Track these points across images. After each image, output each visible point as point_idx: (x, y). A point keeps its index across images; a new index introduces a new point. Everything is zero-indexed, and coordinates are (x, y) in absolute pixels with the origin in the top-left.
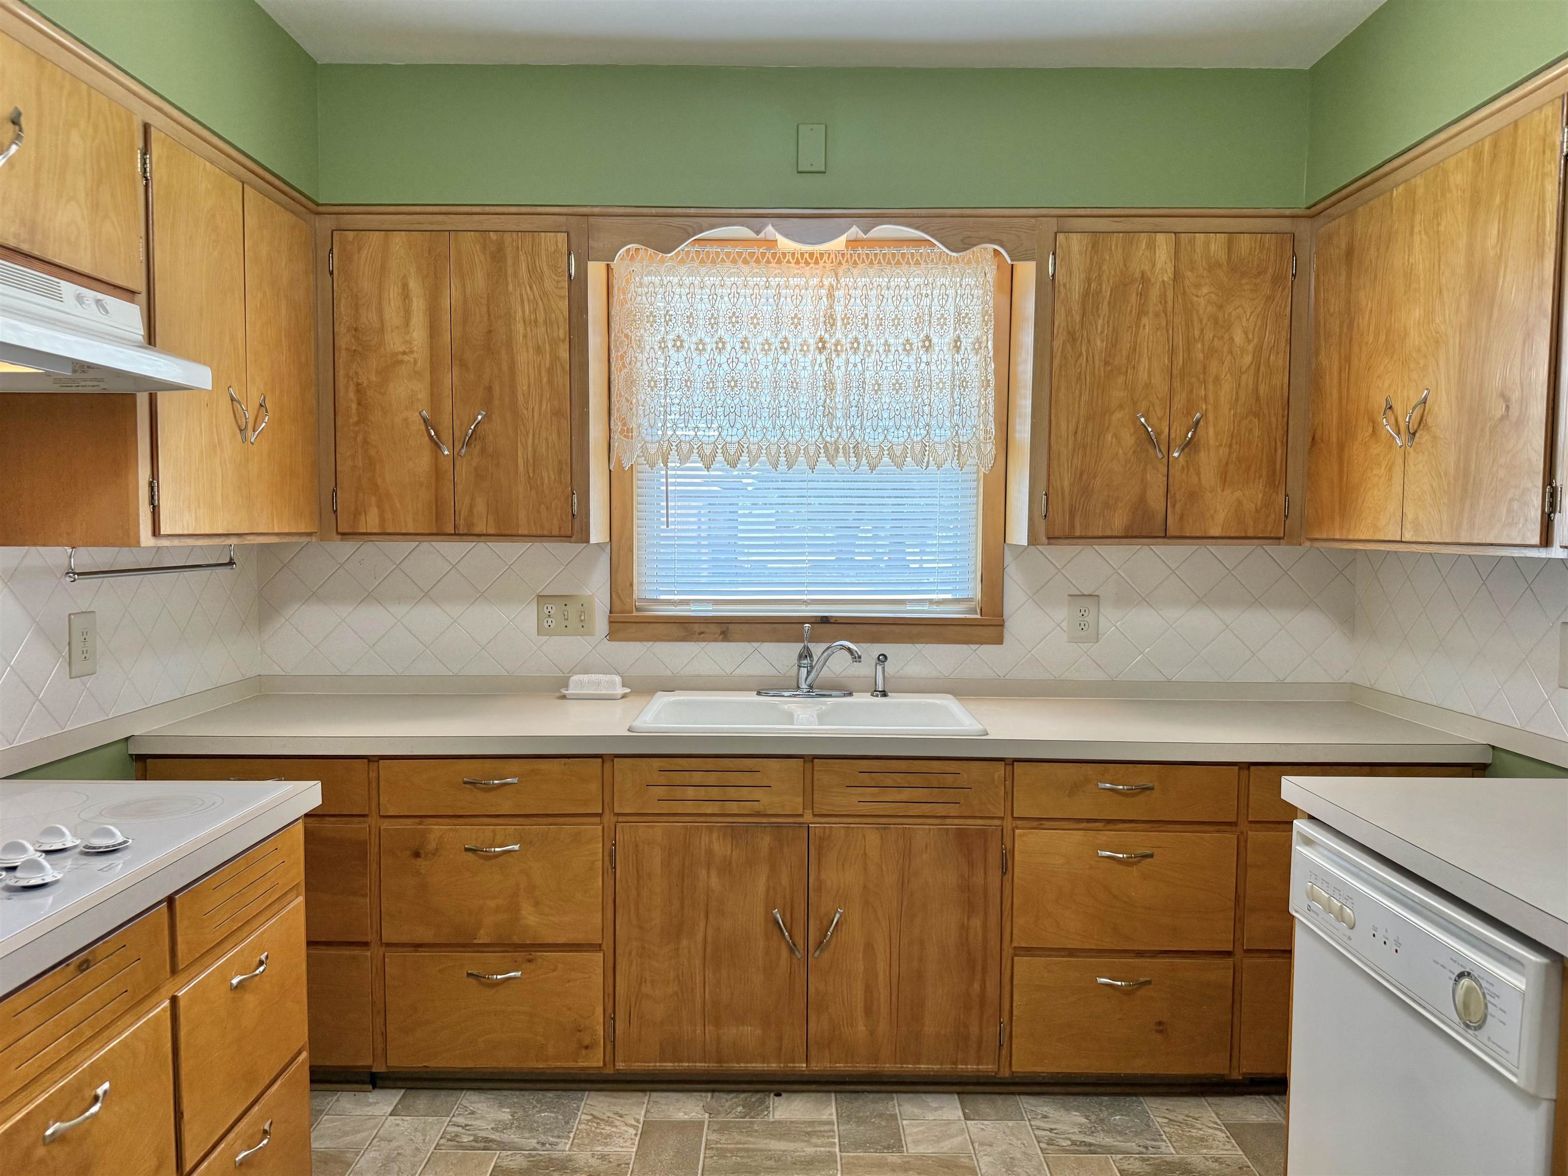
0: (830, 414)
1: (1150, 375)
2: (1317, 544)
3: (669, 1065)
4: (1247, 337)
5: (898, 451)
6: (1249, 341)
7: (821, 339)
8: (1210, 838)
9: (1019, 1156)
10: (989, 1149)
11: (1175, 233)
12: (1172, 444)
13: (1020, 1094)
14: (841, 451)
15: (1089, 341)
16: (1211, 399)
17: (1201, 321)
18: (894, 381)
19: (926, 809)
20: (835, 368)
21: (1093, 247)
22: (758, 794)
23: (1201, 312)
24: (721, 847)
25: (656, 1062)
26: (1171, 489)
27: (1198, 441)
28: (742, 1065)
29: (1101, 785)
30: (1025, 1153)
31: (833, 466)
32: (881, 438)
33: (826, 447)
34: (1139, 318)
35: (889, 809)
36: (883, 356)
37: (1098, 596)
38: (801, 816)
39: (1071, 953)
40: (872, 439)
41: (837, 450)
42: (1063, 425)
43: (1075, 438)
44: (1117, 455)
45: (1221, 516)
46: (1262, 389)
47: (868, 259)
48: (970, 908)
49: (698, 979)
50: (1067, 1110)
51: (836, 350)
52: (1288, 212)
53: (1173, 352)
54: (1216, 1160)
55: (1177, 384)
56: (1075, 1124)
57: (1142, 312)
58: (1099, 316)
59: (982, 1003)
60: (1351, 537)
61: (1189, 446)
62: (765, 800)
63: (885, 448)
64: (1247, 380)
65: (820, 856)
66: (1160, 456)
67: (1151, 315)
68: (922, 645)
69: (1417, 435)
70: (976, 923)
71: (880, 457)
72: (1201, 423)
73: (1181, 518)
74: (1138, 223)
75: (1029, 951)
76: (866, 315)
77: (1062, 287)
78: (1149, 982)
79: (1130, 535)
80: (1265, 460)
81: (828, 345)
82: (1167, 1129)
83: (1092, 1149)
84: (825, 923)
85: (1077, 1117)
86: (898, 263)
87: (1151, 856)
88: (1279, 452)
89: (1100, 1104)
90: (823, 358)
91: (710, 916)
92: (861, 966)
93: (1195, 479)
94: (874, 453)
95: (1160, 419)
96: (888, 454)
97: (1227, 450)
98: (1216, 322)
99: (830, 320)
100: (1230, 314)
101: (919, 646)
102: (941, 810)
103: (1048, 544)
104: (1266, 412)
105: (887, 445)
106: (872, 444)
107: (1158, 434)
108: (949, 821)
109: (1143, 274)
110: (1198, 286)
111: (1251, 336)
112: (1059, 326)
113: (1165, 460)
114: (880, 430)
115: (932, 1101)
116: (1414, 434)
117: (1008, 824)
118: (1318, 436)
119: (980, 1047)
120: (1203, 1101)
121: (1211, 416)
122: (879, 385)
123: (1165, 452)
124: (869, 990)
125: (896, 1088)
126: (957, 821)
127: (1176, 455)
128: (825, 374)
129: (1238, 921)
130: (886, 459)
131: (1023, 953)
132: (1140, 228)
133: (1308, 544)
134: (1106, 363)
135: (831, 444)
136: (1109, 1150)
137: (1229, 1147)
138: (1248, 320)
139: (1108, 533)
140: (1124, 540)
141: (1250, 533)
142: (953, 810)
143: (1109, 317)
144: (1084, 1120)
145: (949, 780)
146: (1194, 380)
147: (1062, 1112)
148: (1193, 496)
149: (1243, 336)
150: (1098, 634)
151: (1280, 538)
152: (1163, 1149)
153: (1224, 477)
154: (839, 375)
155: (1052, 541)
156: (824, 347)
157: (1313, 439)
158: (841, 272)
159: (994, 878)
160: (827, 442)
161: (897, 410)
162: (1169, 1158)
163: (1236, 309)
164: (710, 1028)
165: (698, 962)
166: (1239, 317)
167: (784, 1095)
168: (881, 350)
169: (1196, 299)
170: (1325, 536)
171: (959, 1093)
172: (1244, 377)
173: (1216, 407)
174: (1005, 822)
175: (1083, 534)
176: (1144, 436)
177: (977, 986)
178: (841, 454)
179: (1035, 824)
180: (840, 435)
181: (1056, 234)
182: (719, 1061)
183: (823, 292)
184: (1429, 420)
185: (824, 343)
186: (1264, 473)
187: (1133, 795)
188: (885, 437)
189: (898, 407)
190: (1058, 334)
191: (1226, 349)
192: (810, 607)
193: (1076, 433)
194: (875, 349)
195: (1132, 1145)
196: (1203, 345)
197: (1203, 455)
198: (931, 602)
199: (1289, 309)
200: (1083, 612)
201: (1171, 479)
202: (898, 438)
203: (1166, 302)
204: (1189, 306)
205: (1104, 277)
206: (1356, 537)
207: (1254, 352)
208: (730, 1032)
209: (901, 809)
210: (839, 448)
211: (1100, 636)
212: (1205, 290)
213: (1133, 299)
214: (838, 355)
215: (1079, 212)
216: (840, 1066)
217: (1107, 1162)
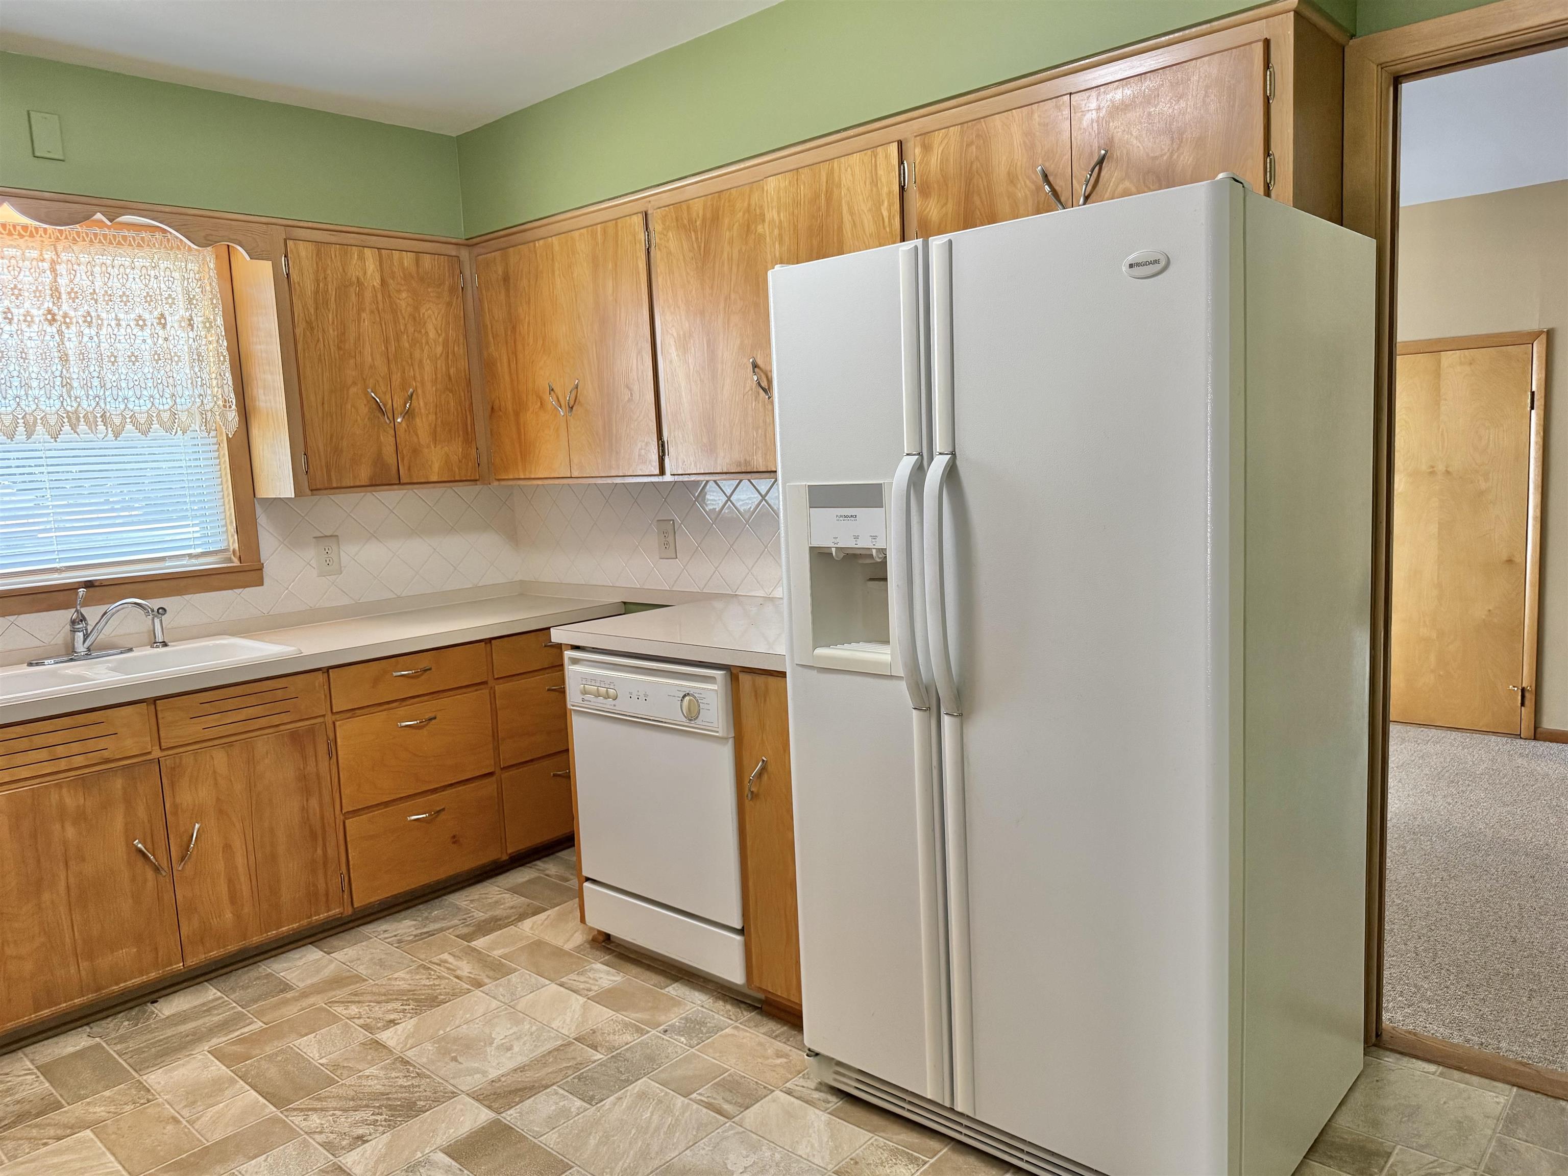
0: (67, 385)
1: (373, 359)
2: (503, 483)
3: (46, 1012)
4: (437, 332)
5: (142, 418)
6: (439, 335)
7: (49, 311)
8: (471, 696)
9: (383, 957)
10: (359, 962)
11: (378, 248)
12: (396, 412)
13: (358, 926)
14: (82, 420)
15: (323, 330)
16: (419, 379)
17: (404, 318)
18: (129, 354)
19: (263, 722)
20: (66, 339)
21: (317, 255)
22: (102, 743)
23: (403, 312)
24: (71, 800)
25: (31, 1015)
26: (399, 446)
27: (414, 410)
28: (122, 985)
29: (395, 674)
30: (386, 954)
31: (78, 434)
32: (122, 407)
33: (69, 417)
34: (359, 314)
35: (231, 729)
36: (116, 330)
37: (337, 536)
38: (149, 753)
39: (386, 804)
40: (114, 408)
41: (78, 419)
42: (313, 398)
43: (323, 407)
44: (357, 420)
45: (436, 466)
46: (452, 371)
47: (88, 237)
48: (306, 792)
49: (66, 924)
50: (398, 922)
51: (65, 323)
52: (454, 241)
53: (387, 342)
54: (512, 908)
55: (393, 366)
56: (410, 927)
57: (361, 310)
58: (329, 310)
59: (325, 864)
60: (533, 476)
61: (409, 414)
62: (111, 747)
63: (127, 416)
64: (441, 364)
65: (172, 785)
66: (388, 421)
67: (368, 311)
68: (190, 596)
69: (574, 408)
70: (314, 803)
71: (123, 424)
72: (414, 396)
73: (409, 469)
74: (351, 240)
75: (355, 813)
76: (94, 290)
77: (297, 285)
78: (444, 809)
79: (375, 484)
80: (460, 425)
81: (58, 317)
82: (472, 906)
83: (430, 934)
84: (185, 839)
85: (408, 922)
86: (119, 243)
87: (435, 718)
88: (469, 417)
89: (419, 910)
90: (55, 330)
91: (70, 863)
92: (220, 866)
93: (416, 440)
94: (117, 421)
95: (385, 393)
96: (131, 422)
97: (434, 417)
98: (414, 319)
99: (56, 293)
100: (424, 314)
101: (187, 597)
102: (276, 720)
103: (312, 495)
104: (457, 389)
105: (128, 414)
106: (114, 413)
107: (385, 406)
108: (282, 728)
109: (358, 279)
110: (399, 291)
111: (440, 332)
112: (299, 316)
113: (392, 424)
114: (120, 399)
115: (295, 955)
116: (572, 408)
117: (329, 718)
118: (496, 407)
119: (327, 900)
120: (485, 883)
121: (420, 391)
122: (115, 357)
123: (391, 419)
124: (230, 881)
125: (258, 958)
126: (288, 727)
127: (399, 420)
128: (59, 346)
129: (497, 749)
130: (129, 427)
131: (351, 816)
132: (352, 242)
133: (496, 483)
134: (339, 348)
135: (73, 414)
136: (442, 930)
137: (515, 899)
138: (436, 319)
139: (358, 484)
140: (369, 488)
141: (457, 478)
142: (285, 718)
143: (337, 311)
144: (414, 923)
145: (280, 694)
146: (404, 363)
147: (396, 924)
148: (416, 451)
149: (435, 332)
150: (341, 567)
151: (476, 480)
152: (476, 916)
153: (434, 434)
154: (71, 347)
155: (315, 492)
156: (54, 320)
157: (492, 408)
158: (60, 248)
159: (324, 765)
160: (68, 412)
161: (136, 380)
162: (483, 918)
163: (427, 310)
164: (84, 965)
165: (63, 909)
166: (429, 317)
167: (161, 1000)
168: (113, 323)
169: (398, 301)
170: (511, 477)
171: (310, 943)
172: (439, 362)
173: (423, 383)
174: (326, 718)
175: (339, 485)
176: (374, 406)
177: (319, 851)
178: (82, 423)
179: (349, 714)
180: (79, 405)
181: (285, 240)
182: (98, 989)
183: (46, 265)
184: (580, 398)
185: (54, 315)
186: (461, 433)
187: (418, 677)
188: (126, 405)
189: (136, 378)
190: (298, 323)
191: (424, 341)
192: (64, 575)
193: (323, 404)
194: (105, 323)
195: (456, 922)
196: (408, 336)
197: (418, 420)
198: (190, 556)
199: (462, 313)
200: (327, 550)
201: (397, 439)
202: (141, 407)
203: (377, 303)
204: (395, 307)
205: (329, 279)
206: (537, 476)
207: (443, 343)
208: (105, 962)
209: (240, 728)
210: (79, 417)
211: (343, 568)
212: (404, 295)
213: (354, 298)
214: (68, 327)
215: (301, 224)
216: (214, 954)
217: (445, 936)
